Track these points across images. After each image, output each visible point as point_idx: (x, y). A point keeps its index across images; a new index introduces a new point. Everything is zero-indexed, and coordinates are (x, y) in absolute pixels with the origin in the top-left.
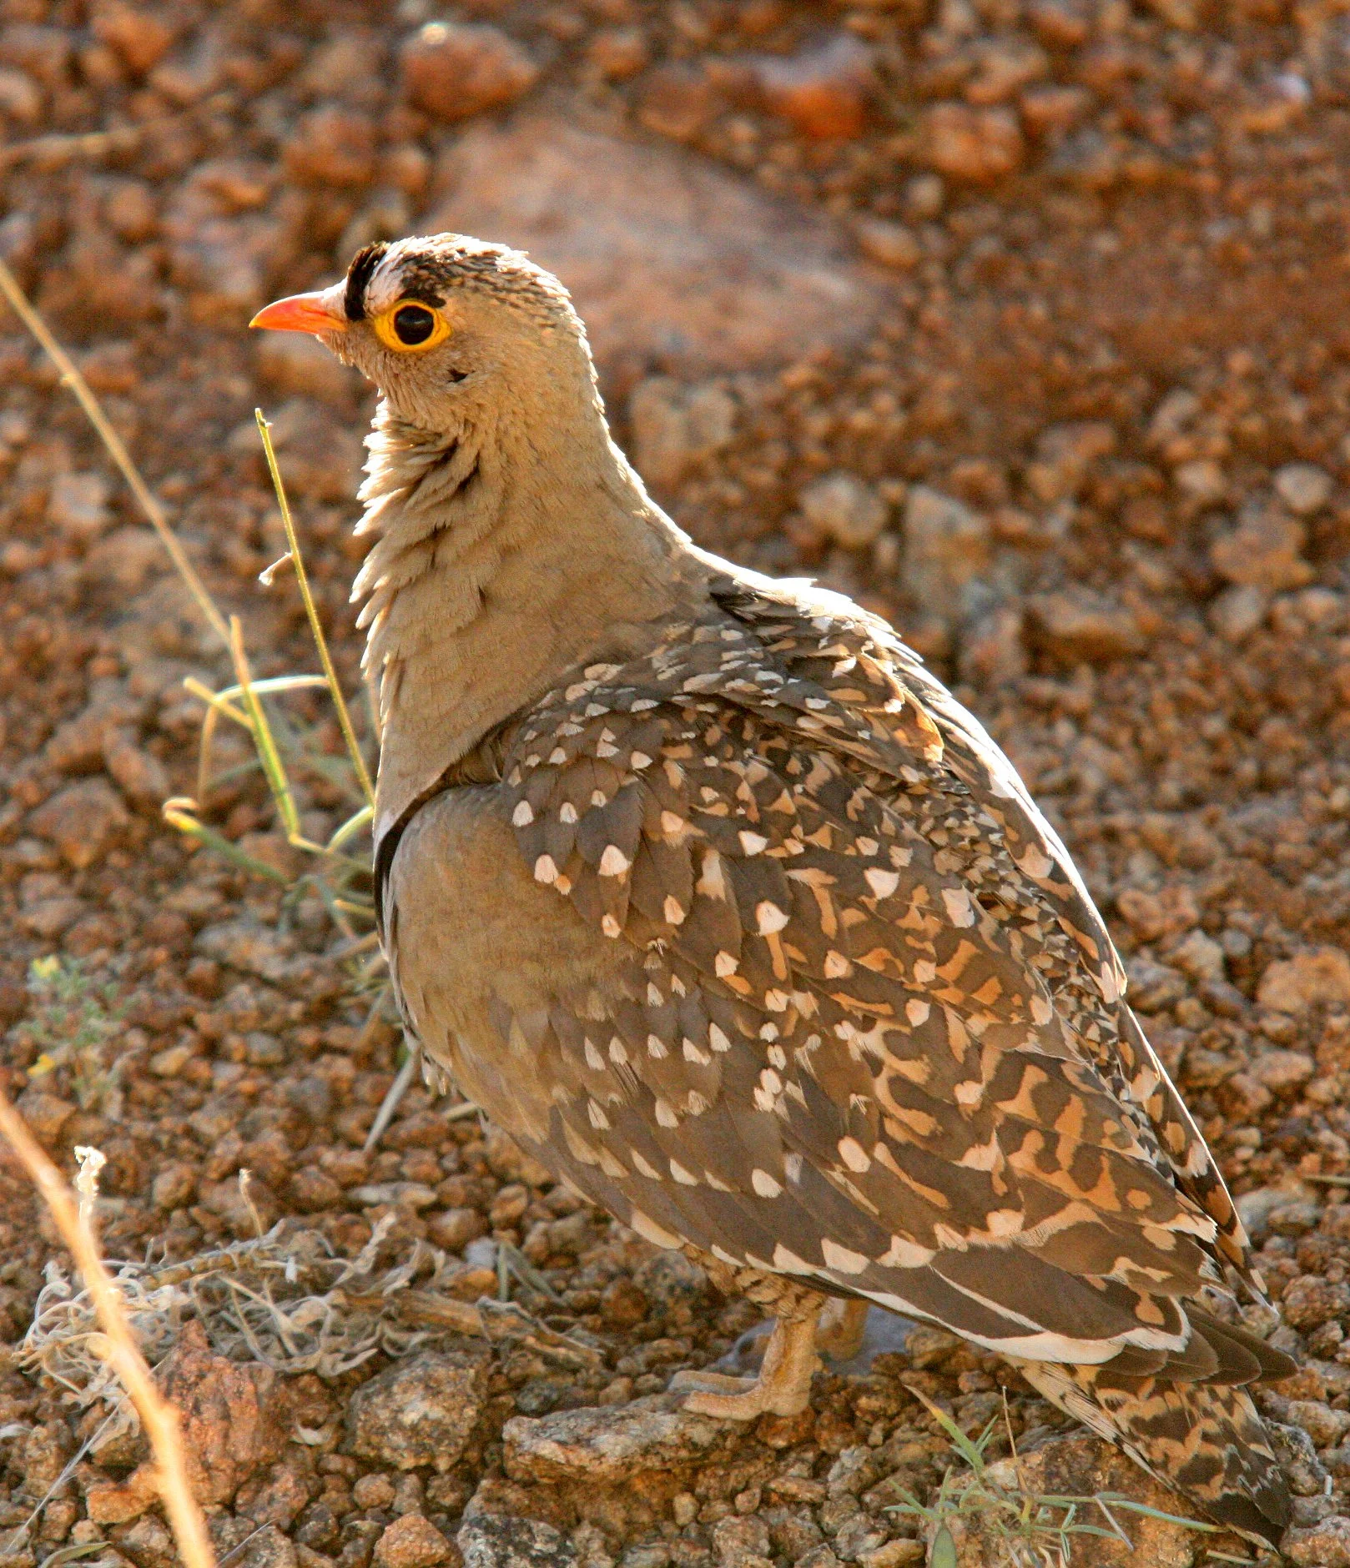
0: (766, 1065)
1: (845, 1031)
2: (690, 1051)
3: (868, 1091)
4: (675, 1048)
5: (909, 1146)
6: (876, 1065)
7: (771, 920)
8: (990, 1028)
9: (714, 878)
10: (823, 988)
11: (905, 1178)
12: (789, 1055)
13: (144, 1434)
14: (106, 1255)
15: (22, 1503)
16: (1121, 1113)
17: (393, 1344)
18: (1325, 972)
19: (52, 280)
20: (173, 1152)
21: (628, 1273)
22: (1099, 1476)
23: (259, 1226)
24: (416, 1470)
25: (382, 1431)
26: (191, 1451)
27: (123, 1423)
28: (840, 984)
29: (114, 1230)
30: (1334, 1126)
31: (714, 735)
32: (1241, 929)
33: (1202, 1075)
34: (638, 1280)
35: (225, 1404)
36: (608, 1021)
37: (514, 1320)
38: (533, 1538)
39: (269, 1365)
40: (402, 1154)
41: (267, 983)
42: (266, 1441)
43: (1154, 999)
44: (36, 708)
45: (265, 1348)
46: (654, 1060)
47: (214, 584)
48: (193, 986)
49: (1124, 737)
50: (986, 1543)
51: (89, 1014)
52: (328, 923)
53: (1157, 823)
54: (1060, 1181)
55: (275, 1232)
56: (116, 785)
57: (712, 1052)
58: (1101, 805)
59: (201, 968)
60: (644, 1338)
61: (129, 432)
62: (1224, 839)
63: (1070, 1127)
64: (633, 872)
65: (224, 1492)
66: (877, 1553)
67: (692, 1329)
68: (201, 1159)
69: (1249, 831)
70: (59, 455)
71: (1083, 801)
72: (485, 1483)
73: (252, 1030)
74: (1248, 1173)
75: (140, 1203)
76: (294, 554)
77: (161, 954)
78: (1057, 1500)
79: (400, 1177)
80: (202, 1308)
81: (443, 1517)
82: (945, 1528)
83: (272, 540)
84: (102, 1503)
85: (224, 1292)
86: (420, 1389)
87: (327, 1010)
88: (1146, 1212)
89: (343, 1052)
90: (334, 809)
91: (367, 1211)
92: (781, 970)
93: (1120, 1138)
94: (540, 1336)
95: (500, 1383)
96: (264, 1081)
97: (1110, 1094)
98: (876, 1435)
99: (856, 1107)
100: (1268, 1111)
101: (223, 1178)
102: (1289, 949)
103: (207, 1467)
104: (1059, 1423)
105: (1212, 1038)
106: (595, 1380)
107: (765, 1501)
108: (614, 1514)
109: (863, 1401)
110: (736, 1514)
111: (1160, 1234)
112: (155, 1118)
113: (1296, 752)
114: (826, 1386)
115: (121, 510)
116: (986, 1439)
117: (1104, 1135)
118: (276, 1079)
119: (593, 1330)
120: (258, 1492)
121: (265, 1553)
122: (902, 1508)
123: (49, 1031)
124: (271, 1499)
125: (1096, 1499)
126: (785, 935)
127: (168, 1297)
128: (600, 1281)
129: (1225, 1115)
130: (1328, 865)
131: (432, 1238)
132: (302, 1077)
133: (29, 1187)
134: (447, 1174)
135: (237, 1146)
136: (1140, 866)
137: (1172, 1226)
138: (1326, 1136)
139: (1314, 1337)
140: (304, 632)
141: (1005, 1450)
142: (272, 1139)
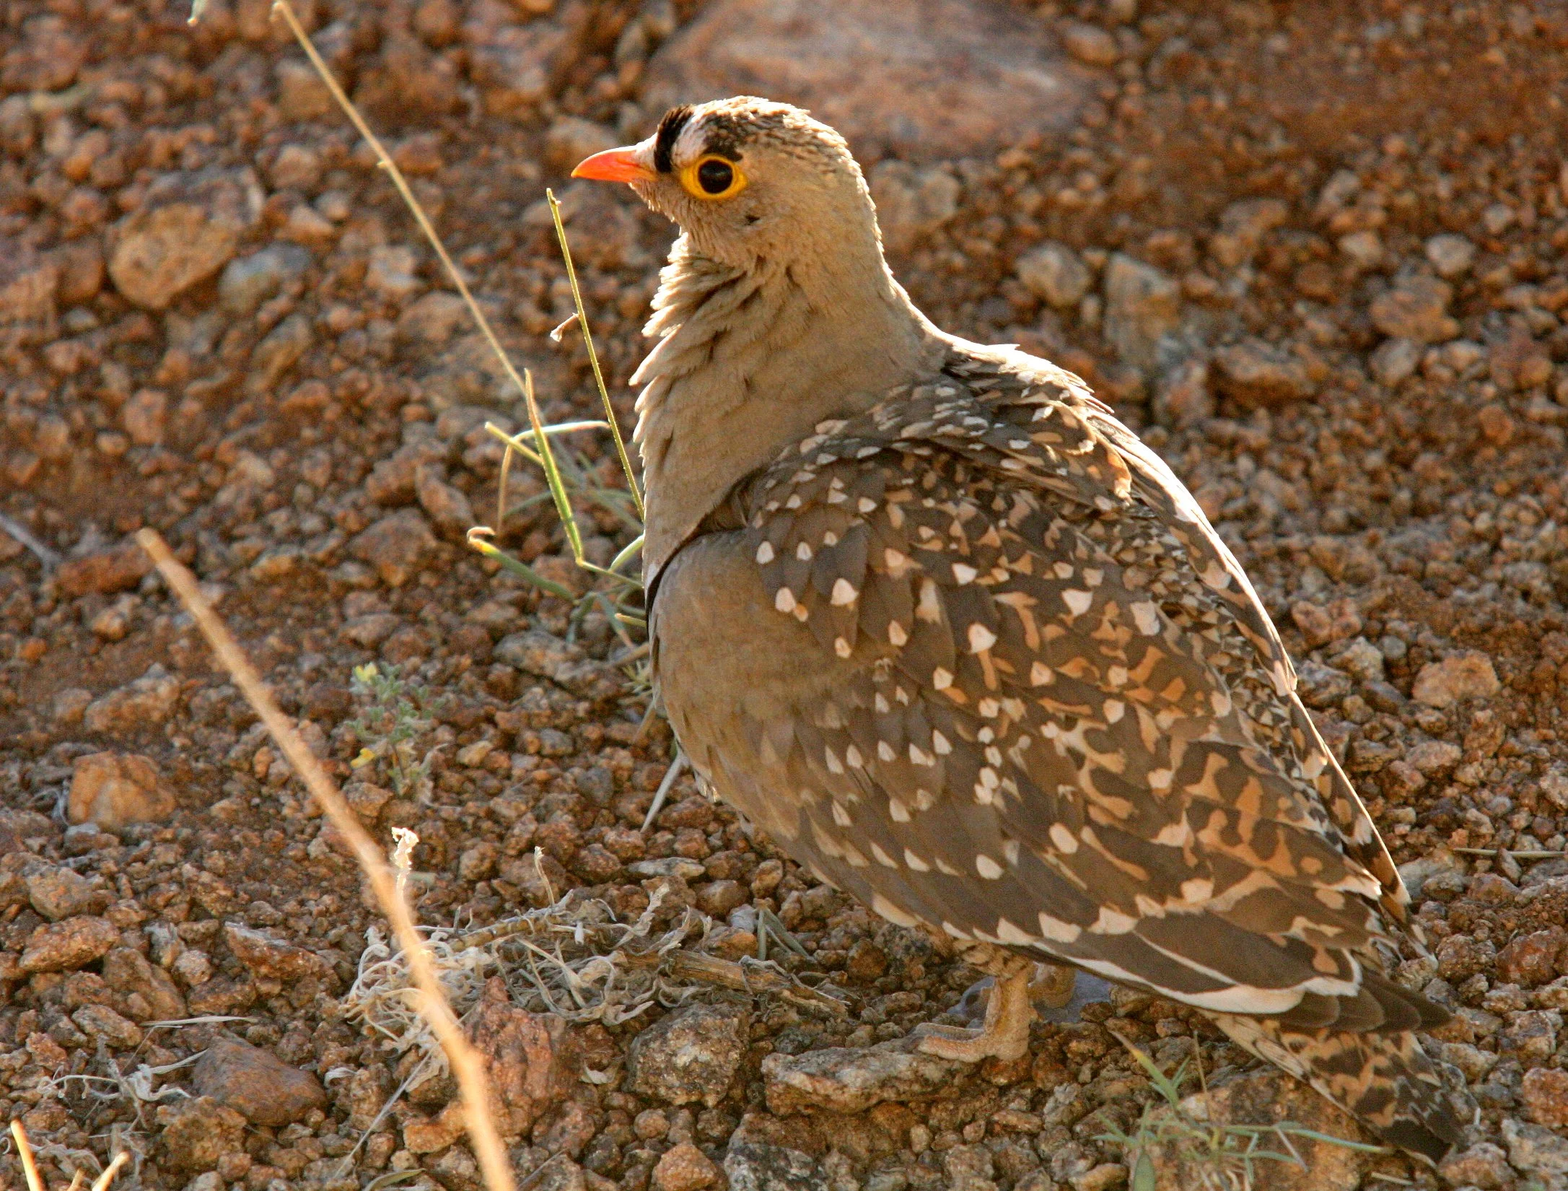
0: (984, 763)
1: (1050, 730)
2: (916, 755)
3: (1072, 781)
4: (903, 752)
5: (1111, 829)
6: (1079, 759)
7: (981, 639)
8: (1177, 722)
9: (930, 605)
10: (1030, 694)
11: (1109, 856)
12: (1003, 754)
13: (452, 1075)
14: (420, 920)
15: (348, 1136)
16: (1293, 790)
17: (667, 996)
18: (1471, 672)
19: (368, 77)
20: (476, 832)
21: (870, 934)
22: (1278, 1108)
23: (551, 897)
24: (687, 1106)
25: (658, 1072)
26: (494, 1089)
27: (435, 1066)
28: (1045, 691)
29: (425, 900)
30: (1480, 806)
31: (930, 479)
32: (1399, 635)
33: (1366, 762)
34: (879, 940)
35: (523, 1050)
36: (843, 729)
37: (771, 975)
38: (789, 1164)
39: (561, 1015)
40: (674, 833)
41: (557, 685)
42: (558, 1082)
43: (1324, 696)
44: (357, 448)
45: (557, 1001)
46: (884, 763)
47: (509, 341)
48: (493, 688)
49: (1296, 470)
50: (1180, 1166)
51: (404, 713)
52: (610, 633)
53: (1325, 543)
54: (1242, 852)
55: (565, 900)
56: (426, 515)
57: (936, 756)
58: (1277, 528)
59: (500, 672)
60: (884, 991)
61: (435, 210)
62: (1382, 557)
63: (1249, 804)
64: (861, 601)
65: (522, 1125)
66: (1086, 1176)
67: (926, 983)
68: (501, 838)
69: (1405, 551)
70: (375, 230)
71: (1262, 525)
72: (747, 1116)
73: (545, 727)
74: (1406, 845)
75: (449, 875)
76: (580, 314)
77: (466, 661)
78: (1242, 1129)
79: (675, 853)
80: (503, 967)
81: (712, 1146)
82: (1145, 1153)
83: (560, 302)
84: (417, 1135)
85: (521, 952)
86: (691, 1035)
87: (609, 709)
88: (1318, 876)
89: (624, 745)
90: (614, 535)
91: (644, 882)
92: (991, 681)
93: (1293, 812)
94: (794, 990)
95: (760, 1030)
96: (554, 770)
97: (1283, 775)
98: (1085, 1074)
99: (1064, 796)
100: (1422, 793)
101: (520, 854)
102: (1439, 652)
103: (507, 1104)
104: (1244, 1062)
105: (1374, 729)
106: (842, 1027)
107: (990, 1132)
108: (859, 1142)
109: (1074, 1045)
110: (964, 1143)
111: (1330, 895)
112: (461, 803)
113: (1444, 482)
114: (1042, 1032)
115: (429, 277)
116: (1180, 1077)
117: (1278, 811)
118: (565, 769)
119: (840, 984)
120: (551, 1125)
121: (558, 1178)
122: (1109, 1137)
123: (369, 728)
124: (563, 1131)
125: (1275, 1128)
126: (994, 651)
127: (473, 957)
128: (845, 941)
129: (1386, 796)
130: (1473, 580)
131: (700, 906)
132: (589, 767)
133: (352, 864)
134: (713, 850)
135: (533, 827)
136: (1311, 581)
137: (1341, 887)
138: (1472, 814)
139: (1463, 988)
140: (589, 382)
141: (1196, 1087)
142: (562, 820)
